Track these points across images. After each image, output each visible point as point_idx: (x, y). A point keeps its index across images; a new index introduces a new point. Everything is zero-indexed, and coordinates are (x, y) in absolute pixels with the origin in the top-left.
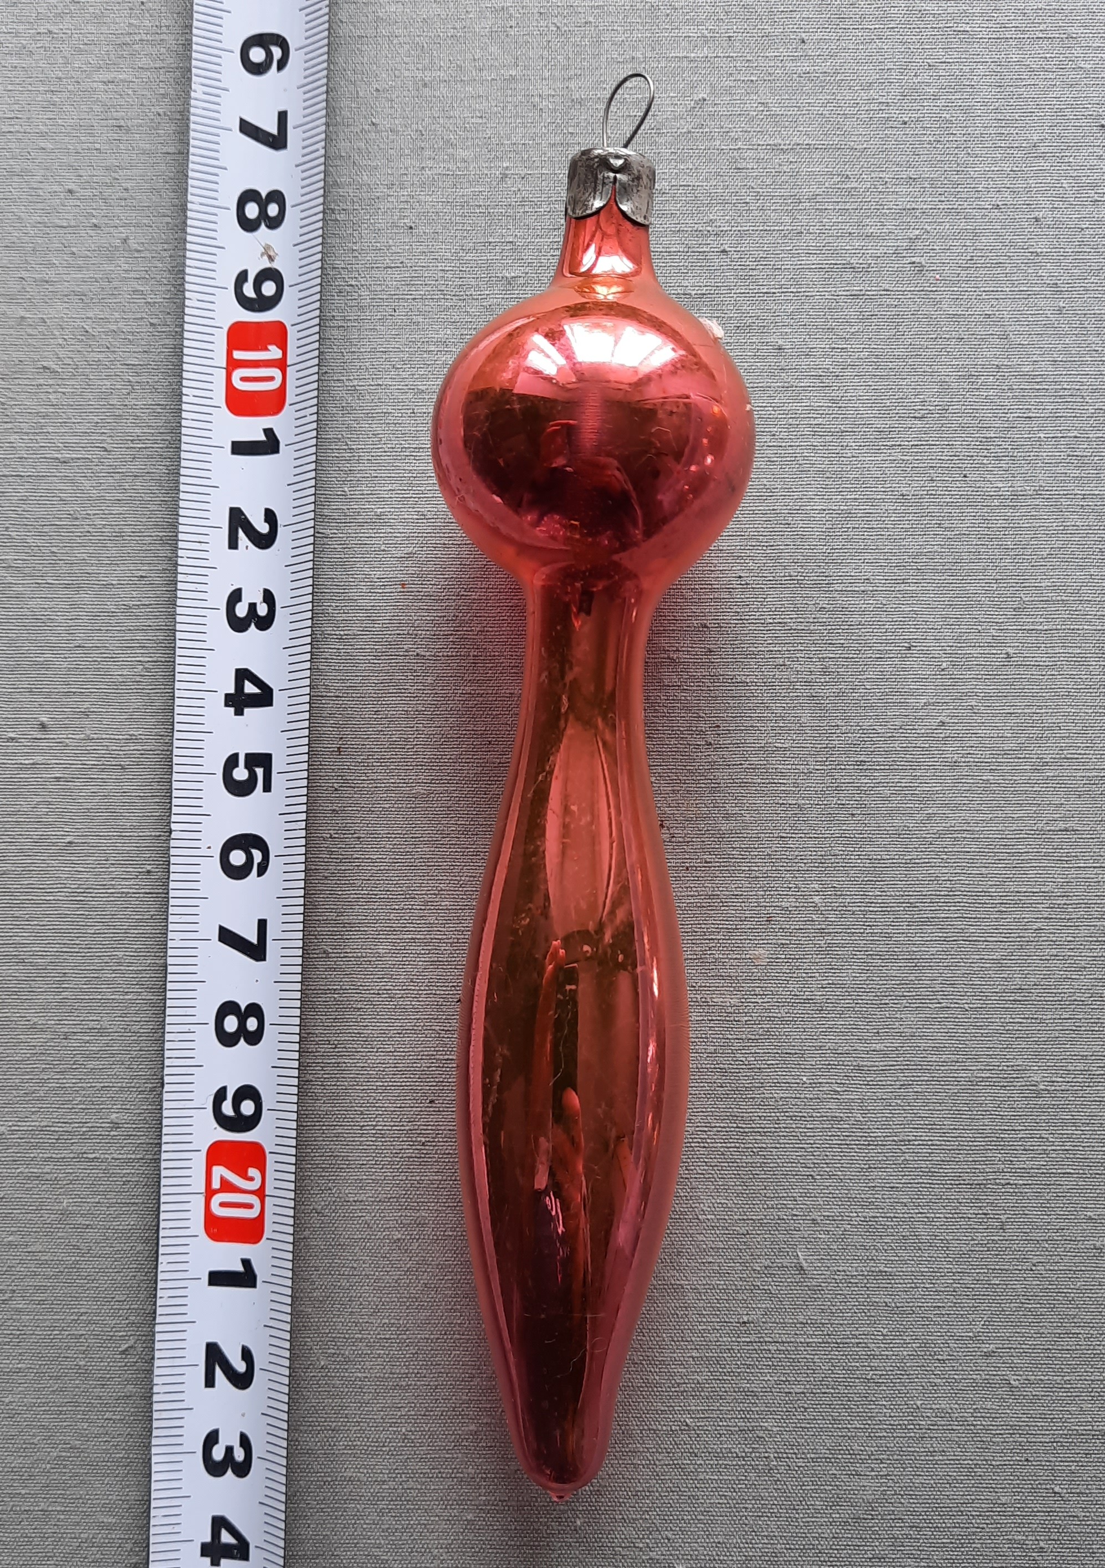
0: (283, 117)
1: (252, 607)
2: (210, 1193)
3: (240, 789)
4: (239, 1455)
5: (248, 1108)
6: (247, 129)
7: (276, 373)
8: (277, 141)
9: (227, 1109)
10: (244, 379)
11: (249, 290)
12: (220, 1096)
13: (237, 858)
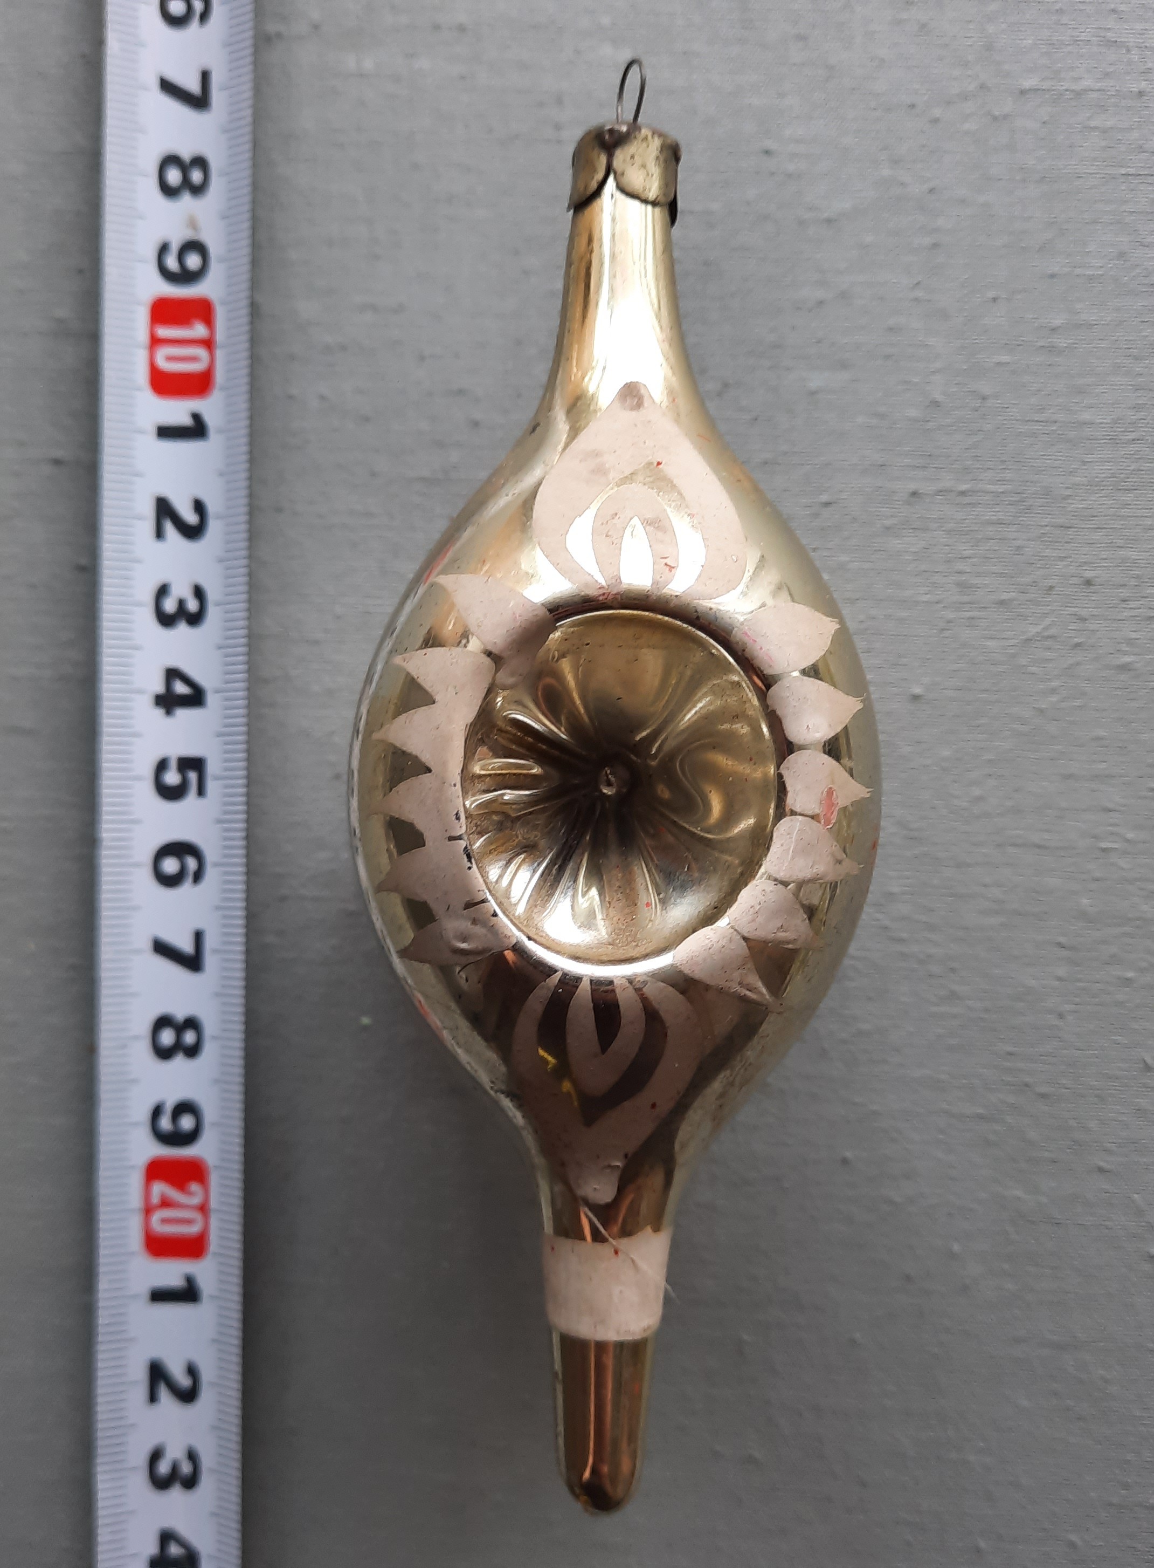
0: (205, 76)
1: (181, 603)
2: (148, 1211)
3: (171, 794)
4: (186, 1468)
5: (187, 1123)
6: (167, 87)
7: (201, 352)
8: (199, 101)
9: (165, 1123)
10: (170, 359)
11: (172, 263)
12: (157, 1112)
13: (170, 865)
